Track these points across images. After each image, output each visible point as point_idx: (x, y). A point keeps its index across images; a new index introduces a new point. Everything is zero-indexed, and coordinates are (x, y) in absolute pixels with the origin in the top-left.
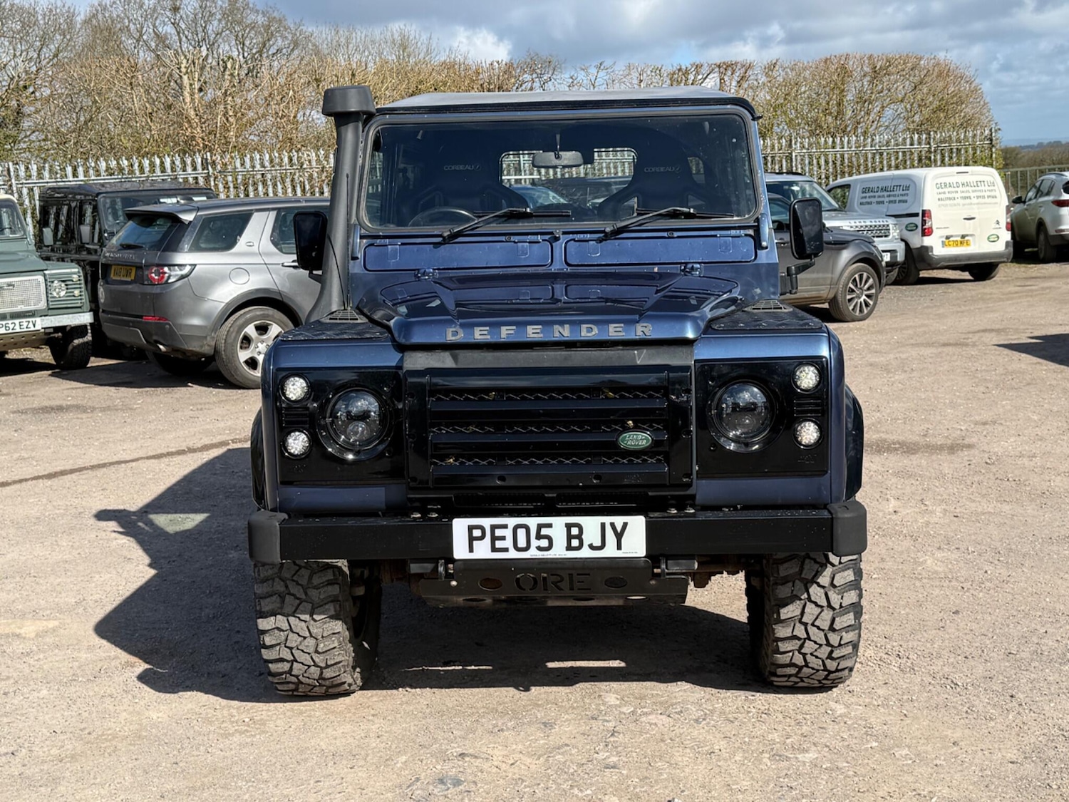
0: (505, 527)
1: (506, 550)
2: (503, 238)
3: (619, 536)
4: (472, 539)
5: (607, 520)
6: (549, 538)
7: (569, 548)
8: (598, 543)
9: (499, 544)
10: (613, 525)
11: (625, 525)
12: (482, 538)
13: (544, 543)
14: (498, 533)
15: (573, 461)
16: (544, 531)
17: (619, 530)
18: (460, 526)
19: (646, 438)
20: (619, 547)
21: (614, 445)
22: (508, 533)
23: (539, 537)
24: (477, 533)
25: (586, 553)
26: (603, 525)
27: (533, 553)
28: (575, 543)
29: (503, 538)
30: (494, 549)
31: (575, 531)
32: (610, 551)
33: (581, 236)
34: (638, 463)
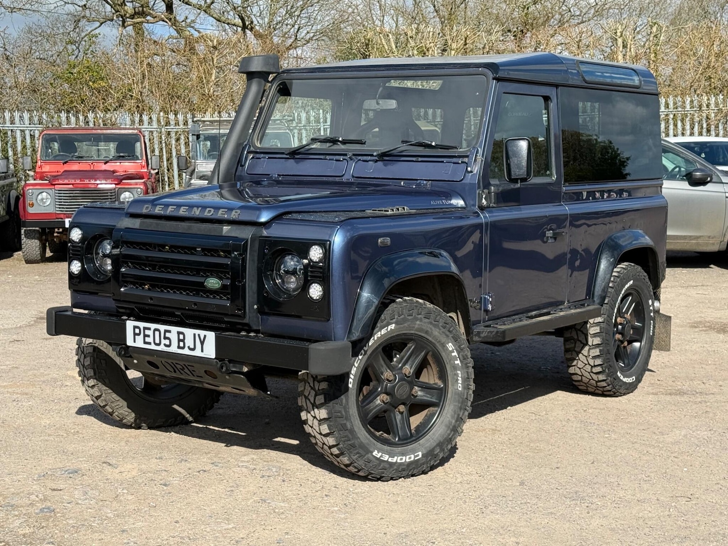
0: (149, 329)
1: (149, 343)
2: (322, 157)
3: (202, 343)
4: (135, 334)
5: (197, 332)
6: (169, 339)
7: (179, 347)
8: (192, 347)
9: (147, 339)
10: (199, 335)
11: (205, 336)
12: (139, 334)
13: (167, 342)
14: (147, 332)
15: (187, 293)
16: (168, 335)
17: (202, 340)
18: (130, 324)
19: (219, 284)
20: (202, 351)
21: (203, 285)
22: (150, 333)
23: (165, 338)
24: (137, 331)
25: (186, 351)
26: (195, 335)
27: (162, 348)
28: (181, 344)
29: (149, 336)
30: (145, 343)
31: (181, 337)
32: (197, 353)
33: (365, 158)
34: (217, 299)
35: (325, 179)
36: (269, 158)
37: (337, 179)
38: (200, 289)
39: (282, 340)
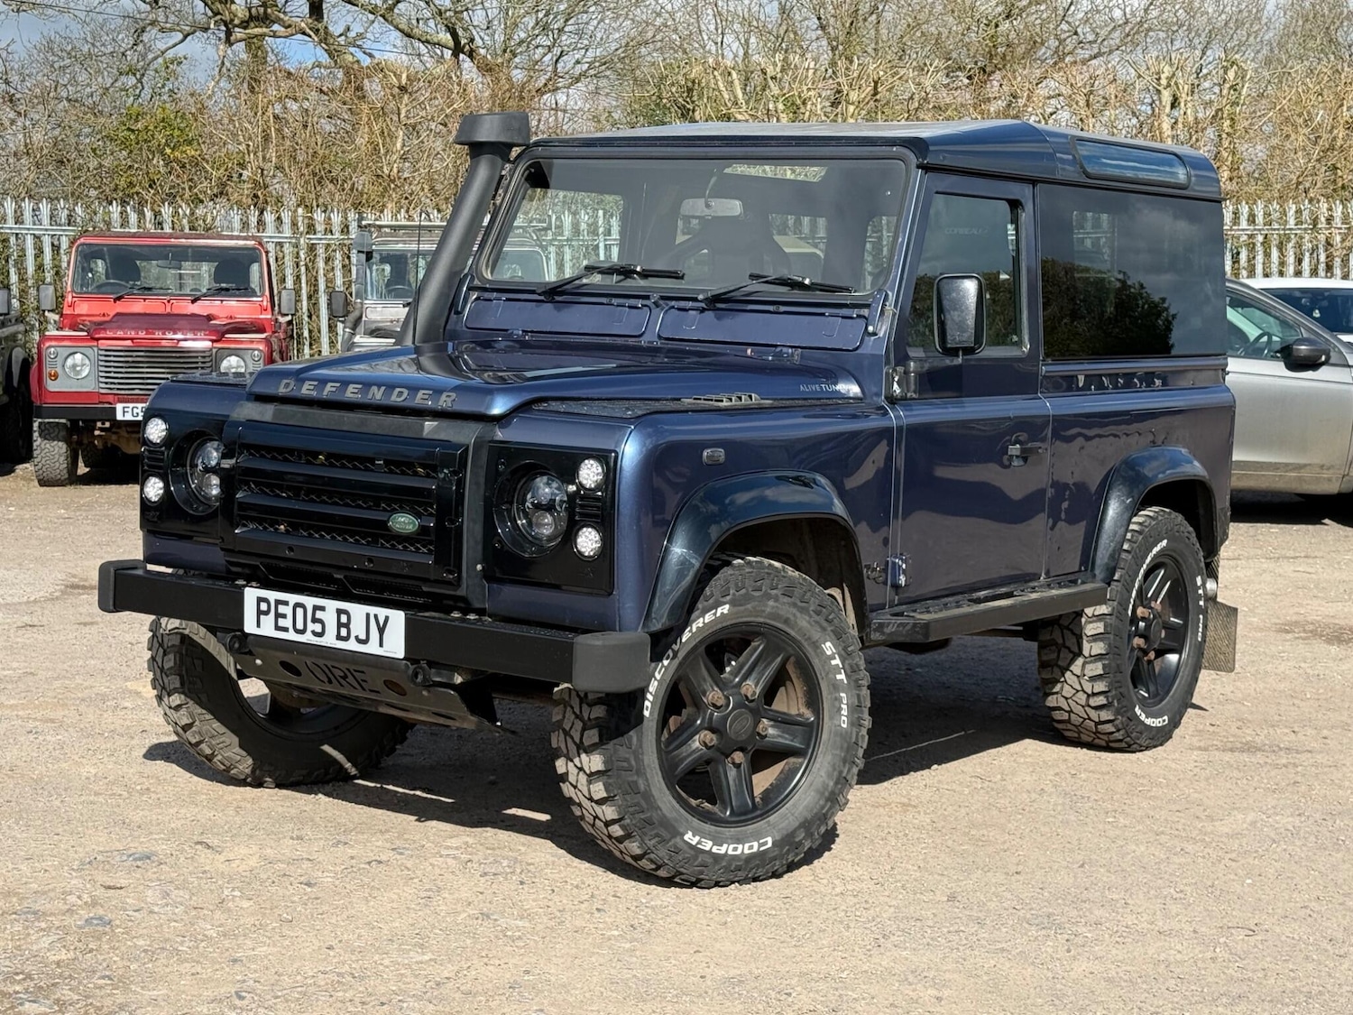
0: (286, 603)
1: (285, 630)
2: (604, 300)
3: (381, 631)
4: (260, 613)
5: (373, 610)
6: (320, 621)
7: (339, 637)
8: (363, 636)
9: (282, 622)
10: (376, 616)
11: (387, 619)
12: (267, 613)
13: (318, 628)
14: (282, 609)
15: (356, 540)
16: (319, 614)
17: (381, 625)
18: (251, 595)
19: (415, 525)
20: (381, 645)
21: (383, 525)
22: (287, 610)
23: (315, 620)
24: (264, 607)
25: (352, 645)
26: (368, 615)
27: (307, 638)
28: (344, 632)
29: (284, 616)
30: (278, 628)
32: (372, 648)
33: (682, 304)
34: (411, 551)
35: (608, 340)
36: (508, 300)
37: (631, 341)
38: (379, 532)
39: (525, 628)
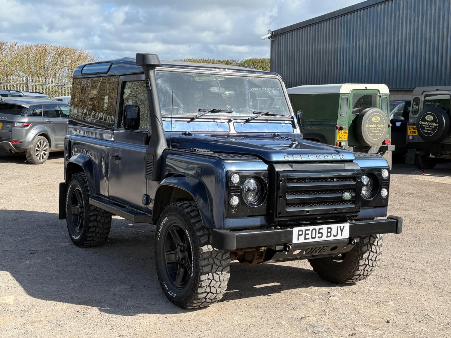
0: (309, 230)
1: (309, 239)
3: (342, 231)
4: (299, 235)
5: (339, 225)
6: (322, 233)
7: (328, 237)
8: (336, 234)
9: (307, 237)
10: (340, 227)
11: (344, 227)
12: (302, 234)
13: (320, 235)
14: (307, 232)
16: (321, 231)
17: (342, 229)
18: (296, 230)
19: (350, 196)
20: (341, 235)
21: (341, 198)
22: (309, 232)
23: (319, 233)
24: (300, 233)
25: (332, 238)
26: (338, 227)
27: (317, 239)
28: (329, 234)
29: (308, 234)
30: (305, 239)
31: (329, 230)
32: (339, 237)
34: (349, 204)
38: (342, 201)
